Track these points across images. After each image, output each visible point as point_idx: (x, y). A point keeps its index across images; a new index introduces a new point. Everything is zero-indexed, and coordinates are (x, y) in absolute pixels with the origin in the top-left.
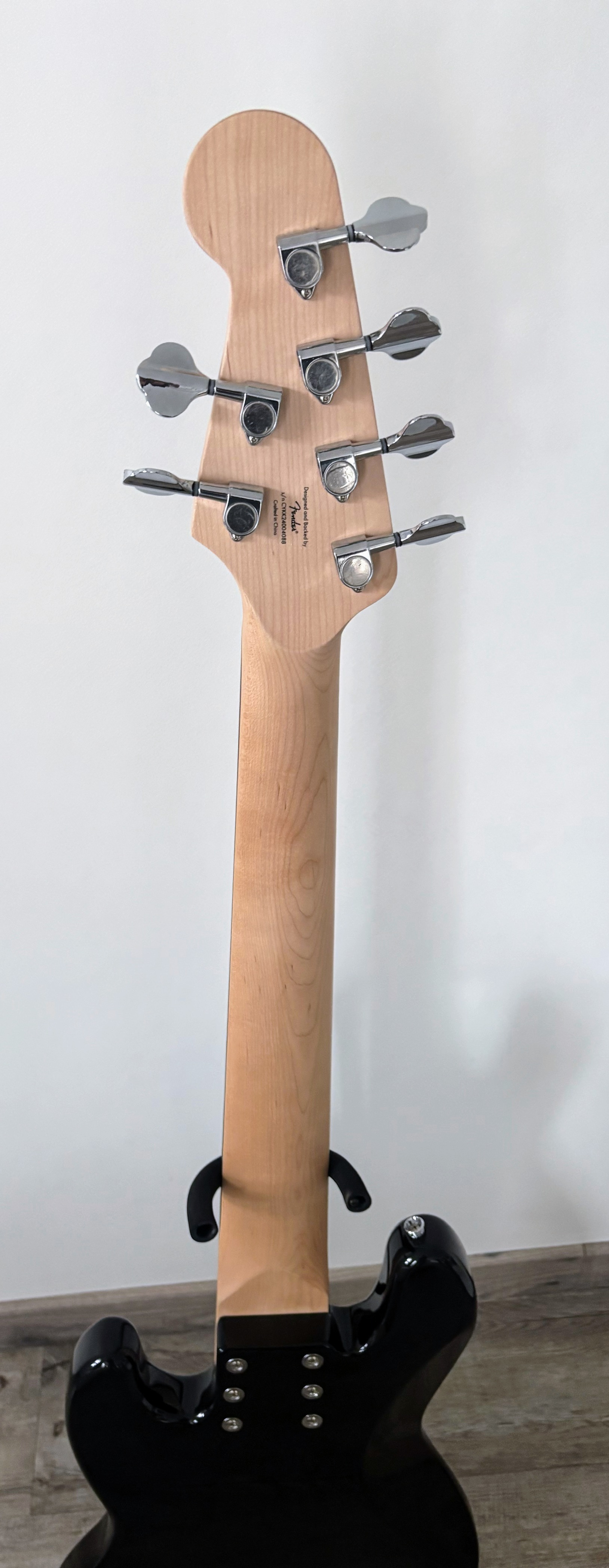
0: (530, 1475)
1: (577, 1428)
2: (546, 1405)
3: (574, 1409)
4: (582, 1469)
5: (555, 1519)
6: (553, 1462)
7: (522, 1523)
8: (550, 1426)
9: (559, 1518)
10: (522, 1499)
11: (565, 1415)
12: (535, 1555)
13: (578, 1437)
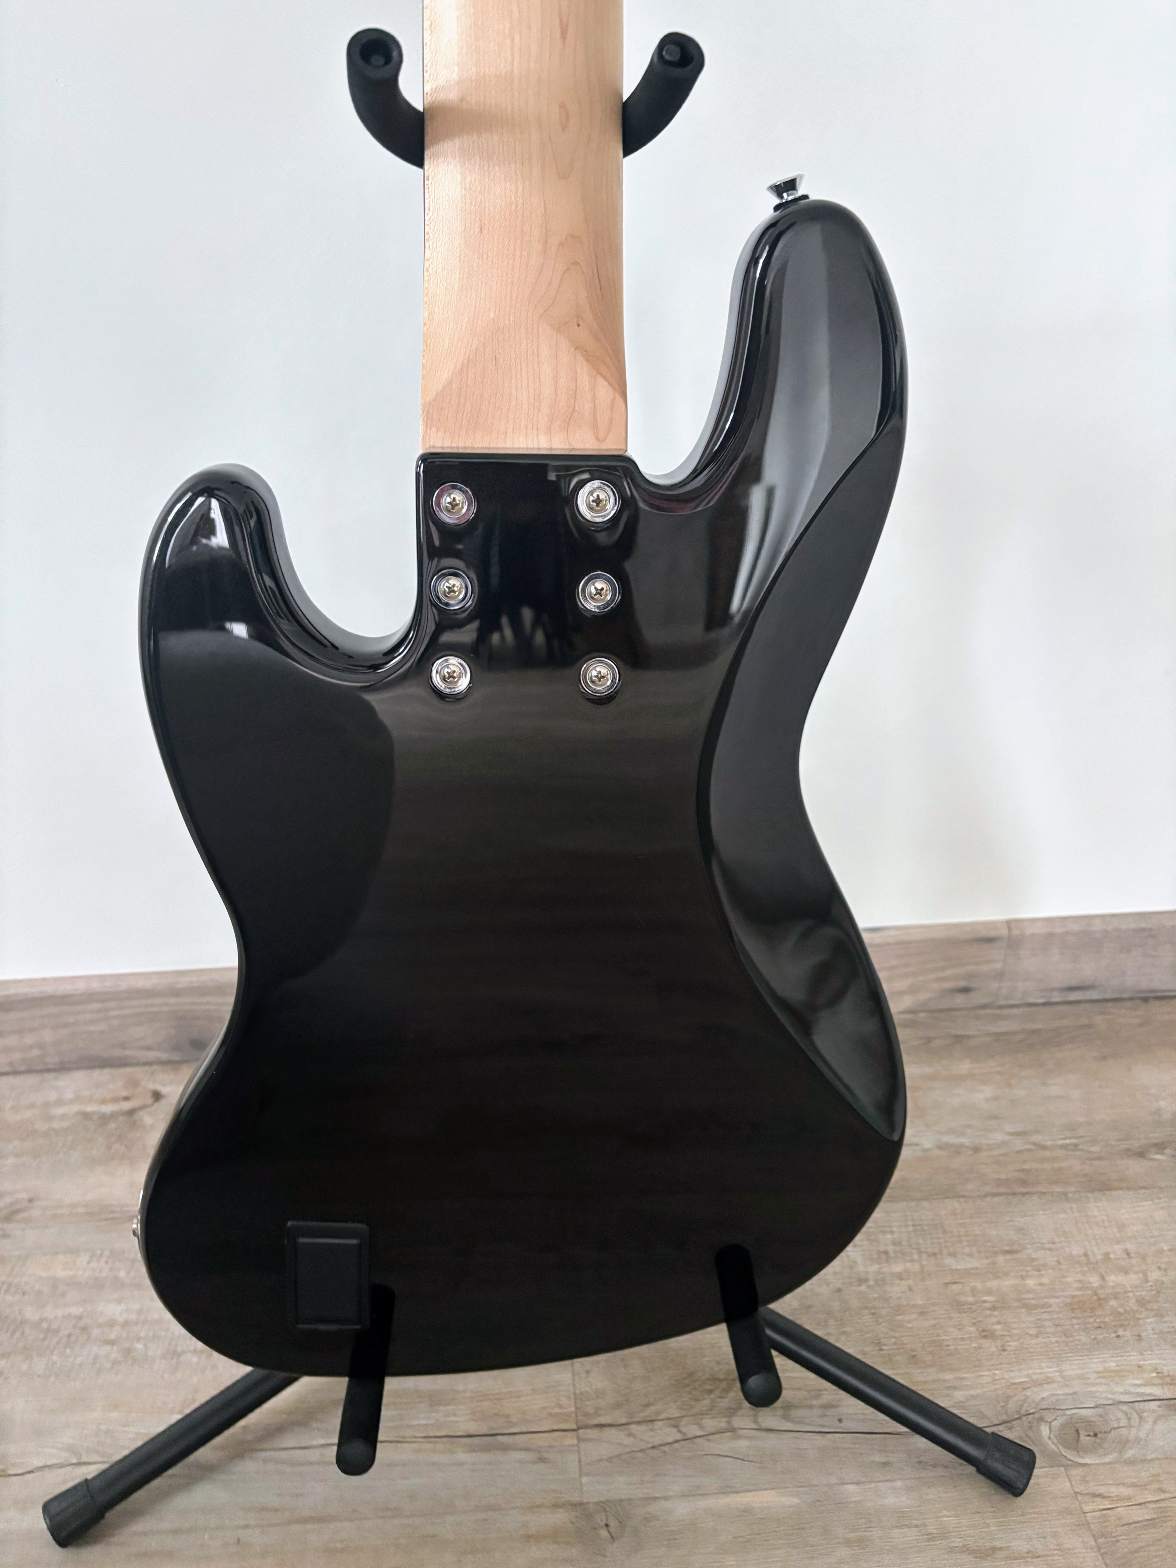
0: (955, 1204)
1: (1019, 1152)
2: (969, 1126)
3: (1011, 1130)
4: (1035, 1197)
5: (1001, 1259)
6: (988, 1189)
7: (949, 1261)
8: (977, 1149)
9: (1008, 1257)
10: (944, 1232)
11: (998, 1137)
12: (976, 1302)
13: (1025, 1161)
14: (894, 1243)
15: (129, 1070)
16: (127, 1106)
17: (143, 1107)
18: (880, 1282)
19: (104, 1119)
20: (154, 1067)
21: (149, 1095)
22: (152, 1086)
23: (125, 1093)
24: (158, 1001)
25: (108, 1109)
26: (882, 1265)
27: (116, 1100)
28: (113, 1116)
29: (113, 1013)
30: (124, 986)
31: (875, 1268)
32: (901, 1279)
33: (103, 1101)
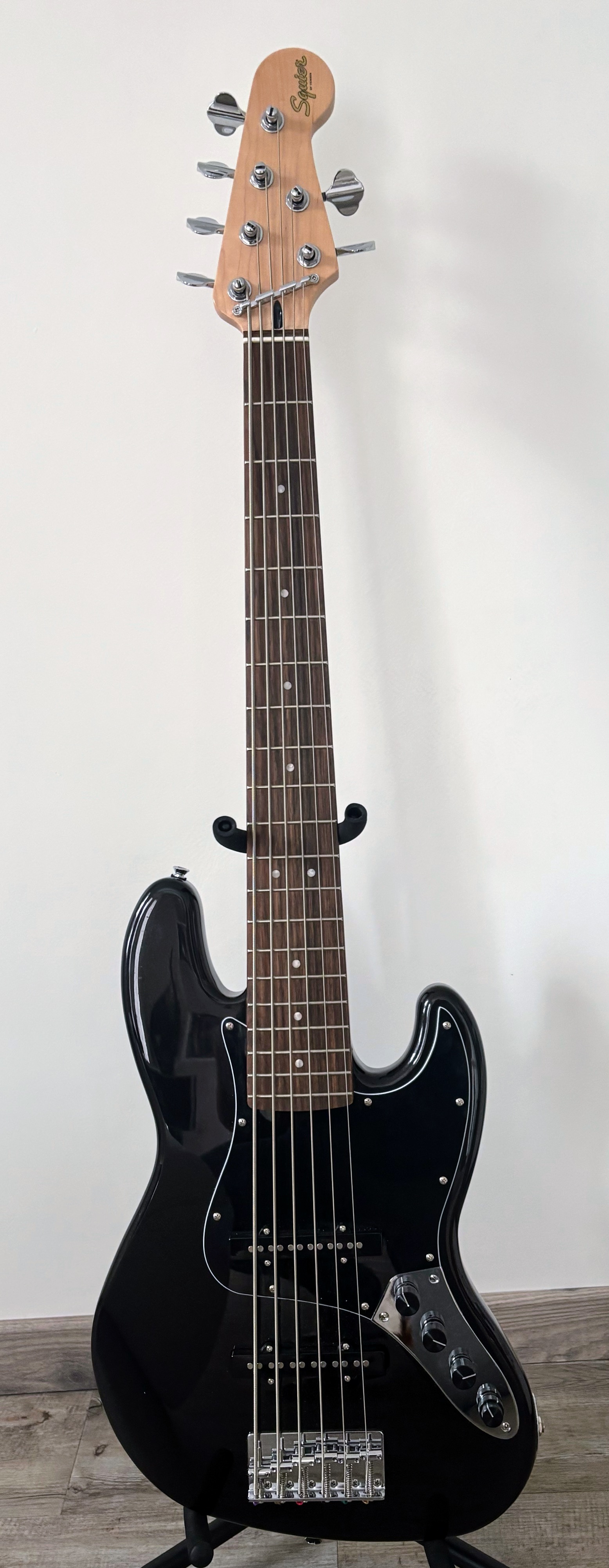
14: (575, 1520)
15: (26, 1397)
16: (25, 1422)
17: (37, 1423)
18: (562, 1545)
19: (9, 1431)
20: (44, 1395)
21: (41, 1415)
22: (42, 1409)
23: (24, 1414)
24: (53, 1340)
25: (11, 1425)
26: (564, 1534)
27: (16, 1418)
28: (15, 1429)
29: (19, 1350)
30: (29, 1328)
31: (559, 1535)
32: (577, 1542)
33: (8, 1420)
